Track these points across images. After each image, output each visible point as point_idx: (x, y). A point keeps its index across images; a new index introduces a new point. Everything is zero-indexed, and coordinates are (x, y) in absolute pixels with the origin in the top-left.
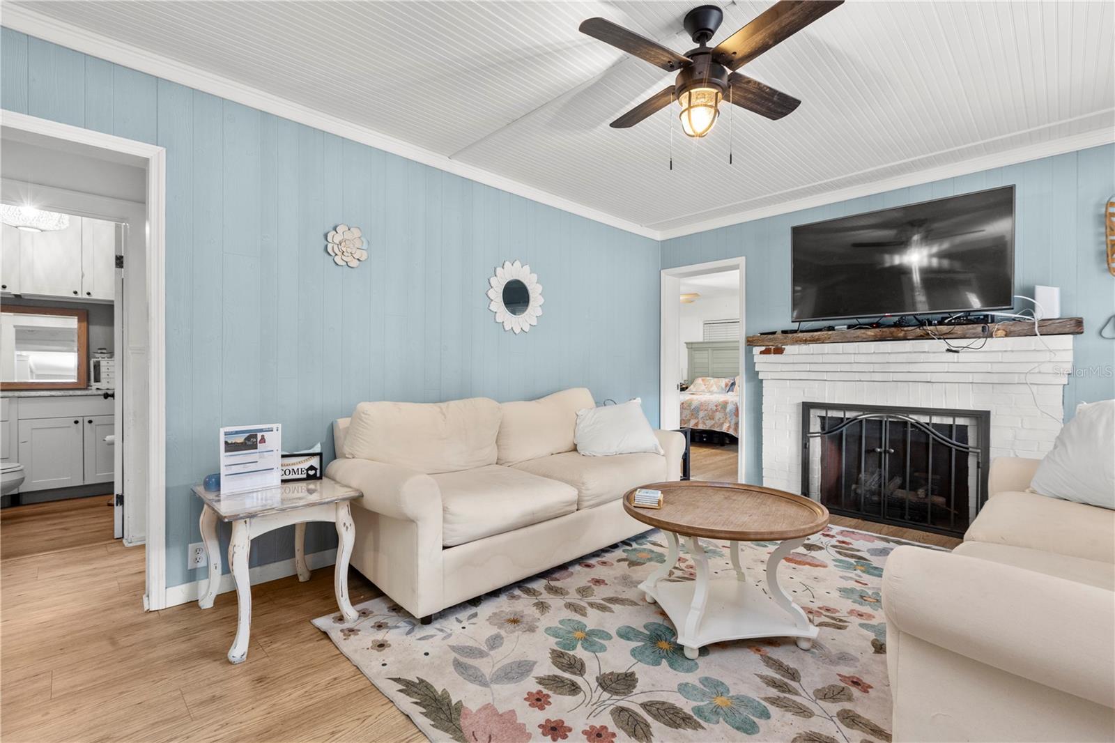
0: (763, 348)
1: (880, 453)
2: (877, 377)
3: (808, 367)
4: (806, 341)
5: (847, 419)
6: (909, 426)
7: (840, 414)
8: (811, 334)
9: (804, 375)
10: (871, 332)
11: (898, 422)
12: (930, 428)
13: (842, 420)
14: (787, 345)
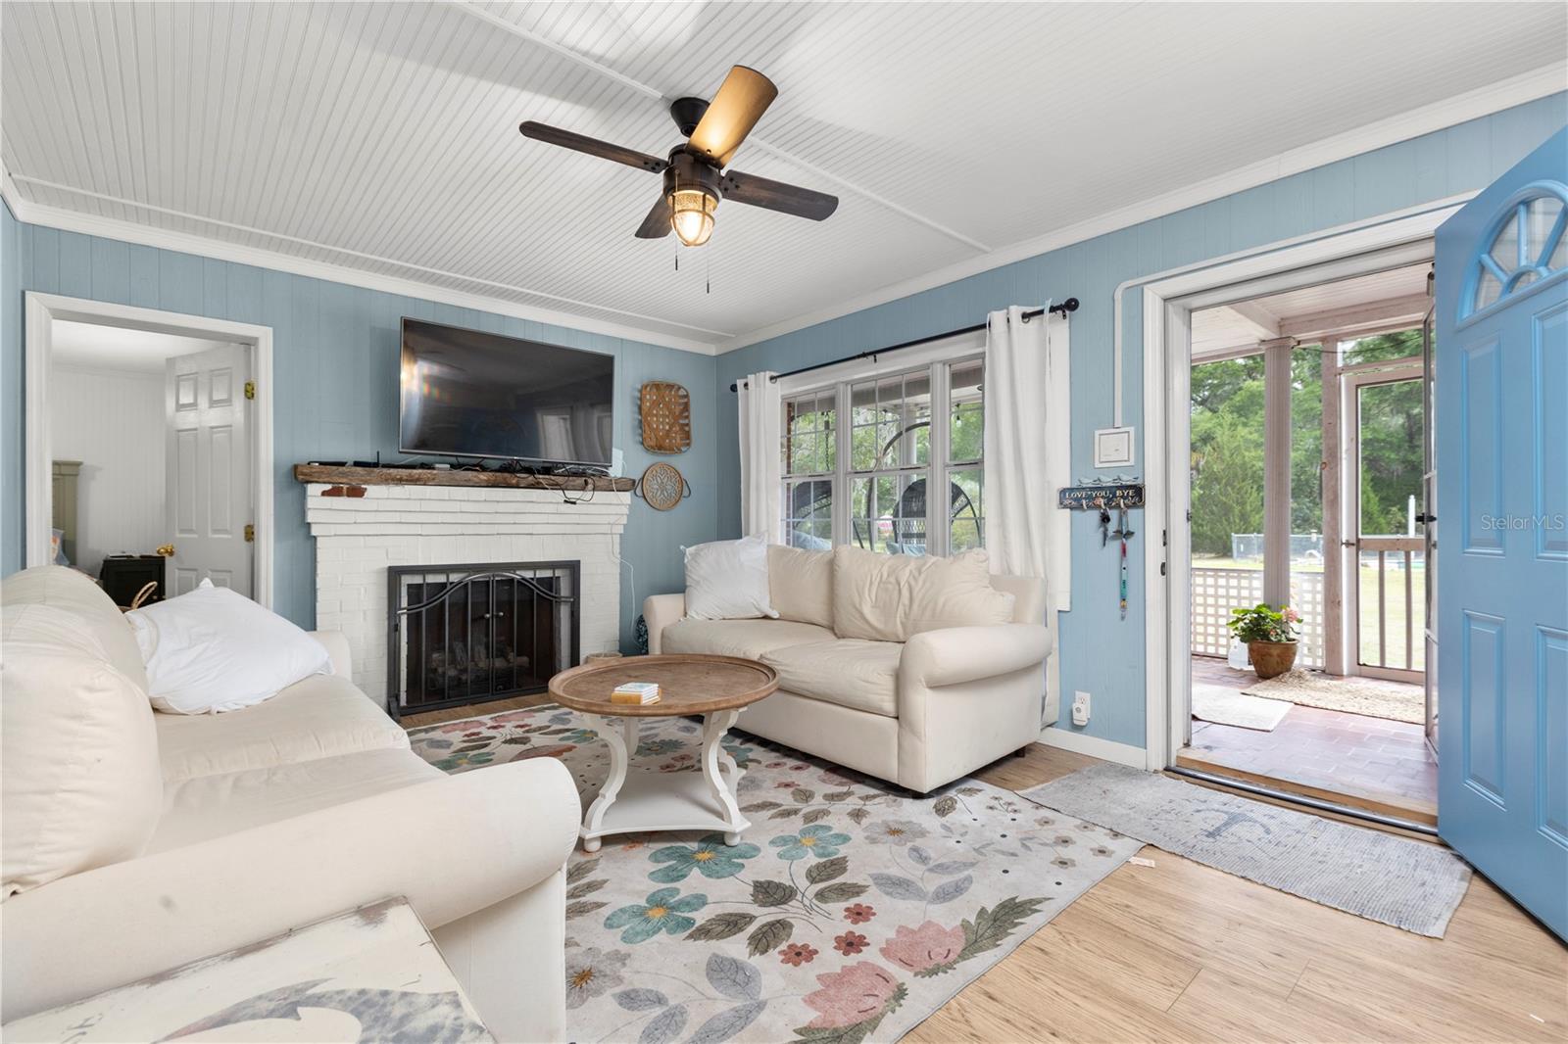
0: (329, 487)
1: (488, 619)
3: (397, 517)
4: (400, 481)
5: (451, 583)
6: (516, 583)
7: (441, 579)
8: (410, 471)
9: (391, 529)
10: (483, 476)
11: (502, 580)
12: (534, 582)
13: (443, 586)
14: (368, 484)
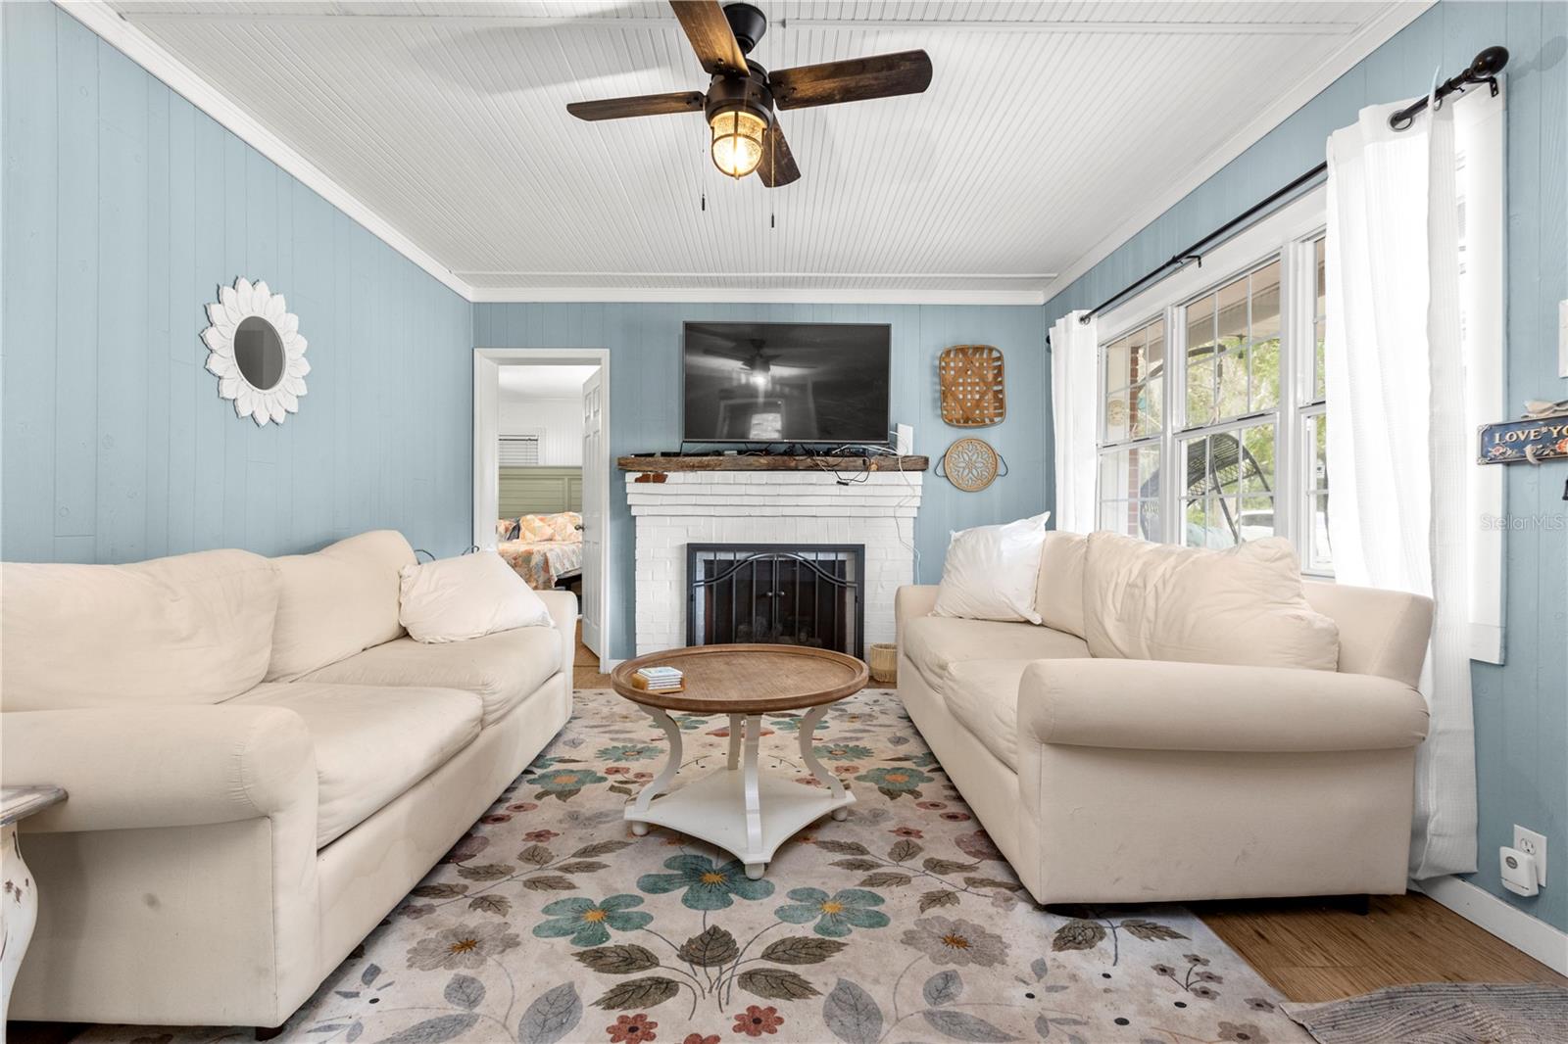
0: (640, 475)
1: (771, 597)
2: (768, 511)
3: (693, 500)
4: (693, 468)
5: (738, 561)
6: (798, 564)
7: (730, 556)
8: (699, 458)
9: (689, 511)
10: (764, 460)
11: (786, 561)
12: (816, 565)
13: (731, 563)
14: (670, 471)
